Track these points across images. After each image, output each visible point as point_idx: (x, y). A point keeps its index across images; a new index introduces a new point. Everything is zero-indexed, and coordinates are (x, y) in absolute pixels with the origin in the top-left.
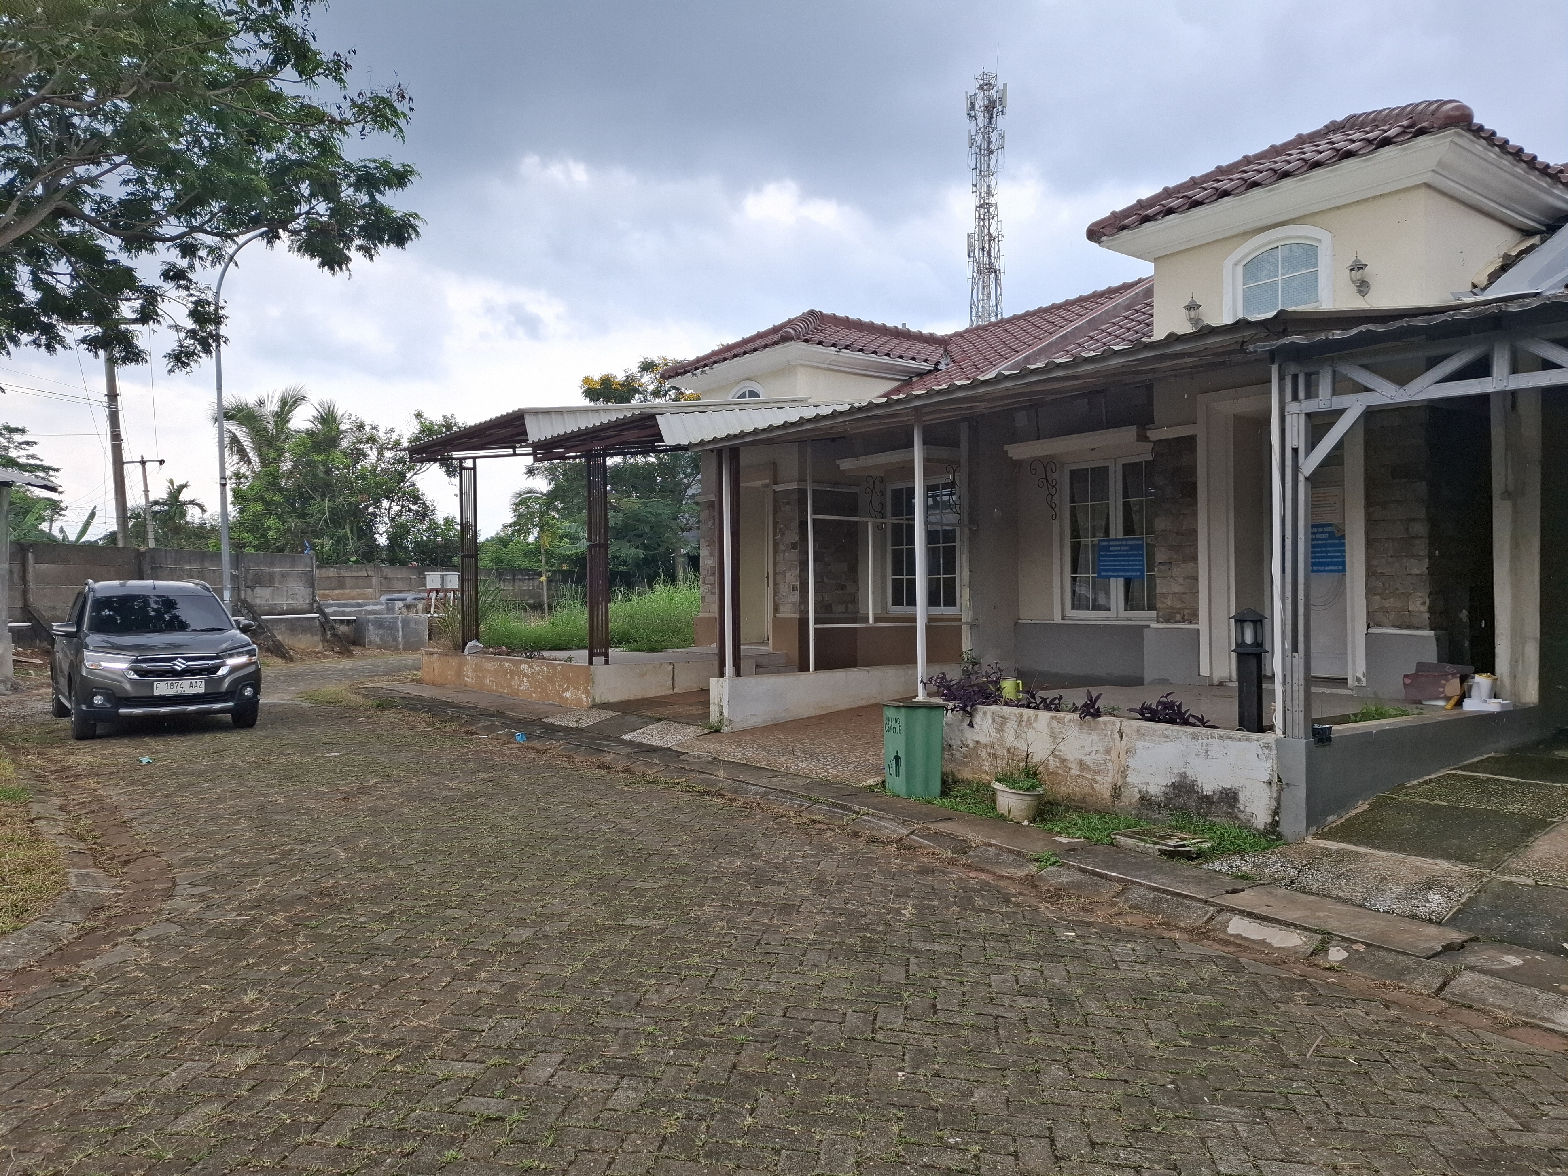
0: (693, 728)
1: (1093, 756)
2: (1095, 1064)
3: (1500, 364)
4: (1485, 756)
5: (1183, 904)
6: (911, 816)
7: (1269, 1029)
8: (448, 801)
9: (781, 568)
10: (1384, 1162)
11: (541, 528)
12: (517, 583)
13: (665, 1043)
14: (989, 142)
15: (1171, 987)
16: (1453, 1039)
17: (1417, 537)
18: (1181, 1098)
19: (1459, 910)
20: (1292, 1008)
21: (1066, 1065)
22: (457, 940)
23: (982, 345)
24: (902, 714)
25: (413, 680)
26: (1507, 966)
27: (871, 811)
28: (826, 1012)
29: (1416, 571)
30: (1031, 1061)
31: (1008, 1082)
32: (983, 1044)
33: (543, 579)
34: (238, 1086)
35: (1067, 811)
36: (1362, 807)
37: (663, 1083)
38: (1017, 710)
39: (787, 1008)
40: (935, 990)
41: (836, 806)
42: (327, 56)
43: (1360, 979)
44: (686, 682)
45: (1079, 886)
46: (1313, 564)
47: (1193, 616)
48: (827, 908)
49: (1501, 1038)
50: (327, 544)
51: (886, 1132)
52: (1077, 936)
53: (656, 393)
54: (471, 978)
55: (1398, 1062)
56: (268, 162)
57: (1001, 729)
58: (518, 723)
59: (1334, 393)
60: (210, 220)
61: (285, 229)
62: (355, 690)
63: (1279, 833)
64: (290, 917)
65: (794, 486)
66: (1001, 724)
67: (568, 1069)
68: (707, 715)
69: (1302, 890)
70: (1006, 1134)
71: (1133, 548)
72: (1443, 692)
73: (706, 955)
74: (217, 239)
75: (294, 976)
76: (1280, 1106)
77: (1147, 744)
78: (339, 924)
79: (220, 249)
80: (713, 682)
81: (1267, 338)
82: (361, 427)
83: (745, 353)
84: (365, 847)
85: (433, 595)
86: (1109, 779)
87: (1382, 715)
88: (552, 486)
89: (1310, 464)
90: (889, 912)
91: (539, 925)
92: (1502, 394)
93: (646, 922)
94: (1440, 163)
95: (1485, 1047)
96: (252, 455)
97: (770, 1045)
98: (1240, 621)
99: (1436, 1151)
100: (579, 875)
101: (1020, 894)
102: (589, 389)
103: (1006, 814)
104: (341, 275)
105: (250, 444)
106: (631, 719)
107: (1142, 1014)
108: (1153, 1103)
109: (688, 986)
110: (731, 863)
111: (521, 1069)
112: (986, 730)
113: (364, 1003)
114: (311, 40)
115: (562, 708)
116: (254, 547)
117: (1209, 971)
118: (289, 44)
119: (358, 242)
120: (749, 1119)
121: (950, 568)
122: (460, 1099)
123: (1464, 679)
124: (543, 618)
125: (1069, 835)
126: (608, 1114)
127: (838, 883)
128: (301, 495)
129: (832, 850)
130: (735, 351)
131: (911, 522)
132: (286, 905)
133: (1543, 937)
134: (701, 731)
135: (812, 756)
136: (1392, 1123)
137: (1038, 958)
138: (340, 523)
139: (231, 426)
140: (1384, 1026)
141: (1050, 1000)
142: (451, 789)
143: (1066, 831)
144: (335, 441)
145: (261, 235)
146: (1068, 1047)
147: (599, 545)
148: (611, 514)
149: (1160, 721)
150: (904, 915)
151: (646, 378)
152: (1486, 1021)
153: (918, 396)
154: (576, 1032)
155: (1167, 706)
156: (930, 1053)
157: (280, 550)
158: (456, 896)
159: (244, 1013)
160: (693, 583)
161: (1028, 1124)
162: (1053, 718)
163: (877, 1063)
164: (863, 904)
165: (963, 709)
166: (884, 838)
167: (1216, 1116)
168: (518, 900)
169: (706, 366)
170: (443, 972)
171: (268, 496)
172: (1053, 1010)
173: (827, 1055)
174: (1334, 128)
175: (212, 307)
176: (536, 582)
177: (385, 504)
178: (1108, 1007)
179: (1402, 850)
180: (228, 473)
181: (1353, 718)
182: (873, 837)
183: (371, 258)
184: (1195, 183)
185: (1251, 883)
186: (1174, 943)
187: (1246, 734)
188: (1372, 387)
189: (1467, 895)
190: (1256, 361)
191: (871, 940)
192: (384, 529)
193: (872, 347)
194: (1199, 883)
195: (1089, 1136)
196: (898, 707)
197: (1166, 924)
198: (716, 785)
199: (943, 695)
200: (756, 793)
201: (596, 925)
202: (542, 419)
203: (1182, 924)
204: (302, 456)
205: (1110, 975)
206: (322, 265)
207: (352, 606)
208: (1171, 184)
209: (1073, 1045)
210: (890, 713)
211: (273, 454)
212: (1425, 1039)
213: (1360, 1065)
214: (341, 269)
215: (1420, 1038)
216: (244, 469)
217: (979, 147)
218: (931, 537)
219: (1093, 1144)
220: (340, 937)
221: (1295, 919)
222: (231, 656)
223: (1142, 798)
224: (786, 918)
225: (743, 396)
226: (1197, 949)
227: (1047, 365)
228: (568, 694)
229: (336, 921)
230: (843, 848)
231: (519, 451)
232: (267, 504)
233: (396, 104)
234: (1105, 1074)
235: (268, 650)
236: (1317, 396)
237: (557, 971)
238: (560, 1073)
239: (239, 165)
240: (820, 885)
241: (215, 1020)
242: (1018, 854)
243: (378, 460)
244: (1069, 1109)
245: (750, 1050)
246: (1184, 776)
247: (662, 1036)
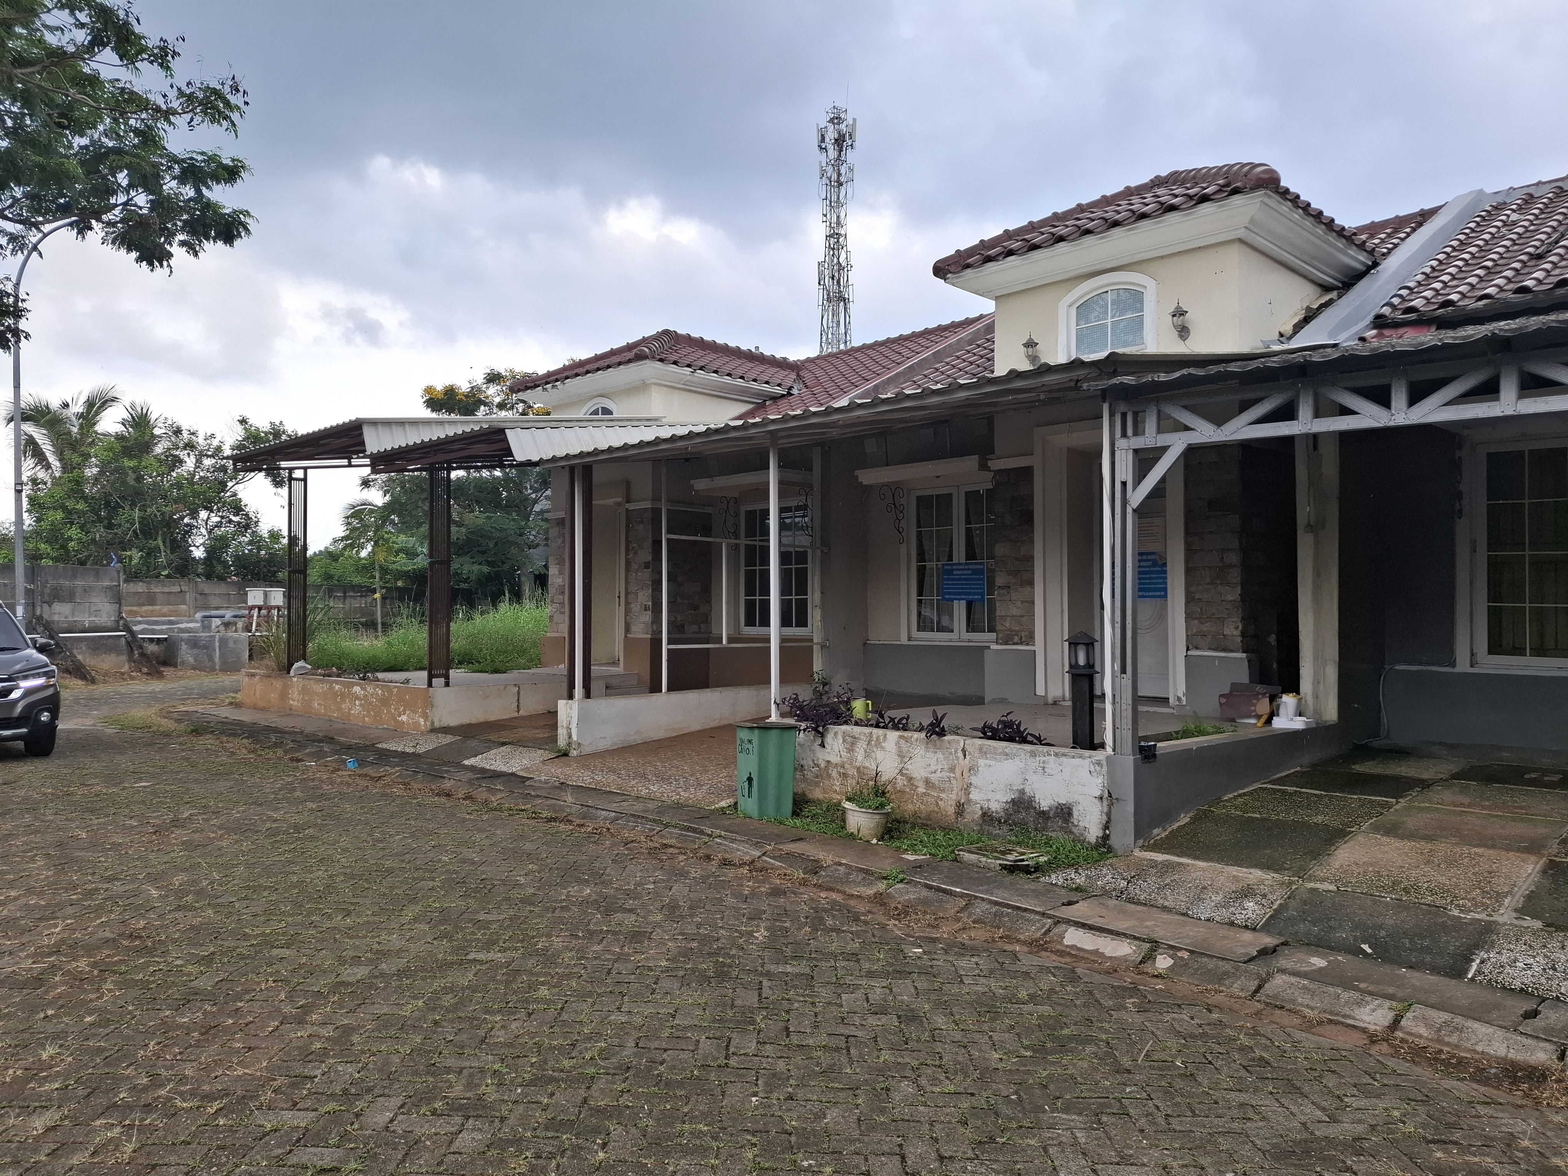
0: (540, 752)
1: (938, 774)
2: (942, 1078)
3: (1305, 411)
4: (1292, 771)
5: (1022, 917)
6: (762, 837)
7: (1104, 1037)
8: (272, 833)
9: (633, 588)
10: (1209, 1160)
11: (376, 543)
12: (348, 600)
13: (512, 1081)
14: (839, 175)
15: (1012, 999)
16: (1268, 1039)
17: (1231, 566)
18: (1024, 1108)
19: (1271, 916)
20: (1124, 1015)
21: (915, 1081)
22: (286, 981)
23: (833, 373)
24: (755, 736)
25: (231, 704)
26: (1314, 968)
27: (723, 833)
28: (678, 1040)
29: (1230, 598)
30: (882, 1079)
31: (860, 1101)
32: (835, 1064)
33: (377, 596)
34: (36, 1151)
35: (913, 828)
36: (1184, 819)
37: (512, 1121)
38: (867, 730)
39: (639, 1038)
40: (788, 1012)
41: (688, 829)
42: (152, 42)
43: (1185, 986)
44: (532, 705)
45: (925, 902)
46: (1140, 590)
47: (1030, 639)
48: (679, 934)
49: (1310, 1036)
50: (136, 556)
51: (740, 1159)
52: (924, 952)
53: (502, 406)
54: (300, 1021)
55: (1220, 1063)
56: (81, 147)
57: (851, 749)
58: (349, 749)
59: (1159, 431)
60: (11, 206)
61: (99, 220)
62: (168, 715)
63: (1110, 847)
64: (95, 963)
65: (648, 505)
66: (851, 743)
67: (409, 1113)
68: (554, 739)
69: (1131, 901)
70: (857, 1154)
71: (975, 572)
72: (1254, 711)
73: (555, 987)
74: (19, 227)
75: (100, 1026)
76: (1115, 1111)
77: (989, 762)
78: (152, 969)
79: (23, 237)
80: (562, 704)
81: (1099, 378)
82: (178, 432)
83: (598, 369)
84: (181, 885)
85: (255, 613)
86: (953, 796)
87: (1201, 733)
88: (388, 498)
89: (1137, 497)
90: (742, 935)
91: (374, 962)
92: (1306, 436)
93: (491, 956)
94: (1252, 221)
95: (1295, 1044)
96: (52, 459)
97: (622, 1077)
98: (1073, 644)
99: (1255, 1145)
100: (416, 909)
101: (869, 912)
102: (431, 399)
103: (856, 832)
104: (161, 272)
105: (50, 448)
106: (473, 743)
107: (985, 1027)
108: (997, 1114)
109: (536, 1020)
110: (581, 891)
111: (358, 1115)
112: (837, 750)
113: (181, 1053)
114: (135, 23)
115: (398, 732)
116: (52, 559)
117: (1047, 981)
118: (110, 26)
119: (181, 237)
120: (601, 1155)
121: (802, 589)
122: (291, 1151)
123: (1273, 698)
124: (376, 637)
125: (915, 852)
126: (452, 1158)
127: (690, 908)
128: (107, 504)
129: (684, 874)
130: (588, 367)
131: (765, 544)
132: (90, 949)
133: (1344, 939)
134: (548, 755)
135: (663, 779)
136: (1216, 1121)
137: (887, 975)
138: (150, 534)
139: (29, 428)
140: (1207, 1029)
141: (899, 1017)
142: (276, 820)
143: (913, 848)
144: (148, 447)
145: (71, 224)
146: (917, 1063)
147: (441, 562)
148: (453, 528)
149: (1000, 739)
150: (757, 938)
151: (492, 390)
152: (1296, 1021)
153: (773, 421)
154: (416, 1073)
155: (1008, 725)
156: (784, 1076)
157: (82, 563)
158: (284, 934)
159: (42, 1070)
160: (539, 602)
161: (879, 1143)
162: (901, 737)
163: (731, 1090)
164: (717, 928)
165: (816, 730)
166: (736, 861)
167: (1056, 1124)
168: (351, 938)
169: (557, 380)
170: (270, 1016)
171: (70, 504)
172: (902, 1026)
173: (681, 1084)
174: (1158, 182)
175: (11, 300)
176: (369, 599)
177: (203, 514)
178: (954, 1021)
179: (1220, 860)
180: (24, 478)
181: (1174, 735)
182: (725, 860)
183: (196, 254)
184: (1034, 228)
185: (1085, 895)
186: (1015, 956)
187: (1079, 751)
188: (1192, 427)
189: (1278, 902)
190: (1088, 398)
191: (724, 964)
192: (201, 541)
193: (727, 369)
194: (1037, 897)
195: (938, 1150)
196: (751, 728)
197: (1007, 937)
198: (564, 811)
199: (796, 715)
200: (606, 819)
201: (437, 961)
202: (381, 430)
203: (1022, 937)
204: (110, 463)
205: (955, 989)
206: (139, 260)
207: (164, 623)
208: (1011, 228)
209: (921, 1060)
210: (743, 735)
211: (76, 459)
212: (1244, 1040)
213: (1186, 1067)
214: (161, 266)
215: (1239, 1039)
216: (42, 474)
217: (830, 179)
218: (784, 558)
219: (941, 1158)
220: (153, 982)
221: (1127, 929)
222: (26, 678)
223: (984, 814)
224: (637, 946)
225: (596, 412)
226: (1035, 960)
227: (897, 395)
228: (404, 718)
229: (147, 964)
230: (695, 872)
231: (354, 462)
232: (68, 512)
233: (229, 97)
234: (952, 1088)
235: (67, 671)
236: (1144, 434)
237: (395, 1010)
238: (400, 1117)
239: (47, 149)
240: (672, 908)
241: (8, 1079)
242: (867, 872)
243: (197, 467)
244: (919, 1124)
245: (601, 1084)
246: (1022, 792)
247: (509, 1073)
